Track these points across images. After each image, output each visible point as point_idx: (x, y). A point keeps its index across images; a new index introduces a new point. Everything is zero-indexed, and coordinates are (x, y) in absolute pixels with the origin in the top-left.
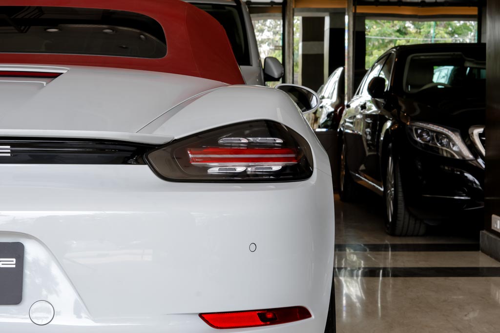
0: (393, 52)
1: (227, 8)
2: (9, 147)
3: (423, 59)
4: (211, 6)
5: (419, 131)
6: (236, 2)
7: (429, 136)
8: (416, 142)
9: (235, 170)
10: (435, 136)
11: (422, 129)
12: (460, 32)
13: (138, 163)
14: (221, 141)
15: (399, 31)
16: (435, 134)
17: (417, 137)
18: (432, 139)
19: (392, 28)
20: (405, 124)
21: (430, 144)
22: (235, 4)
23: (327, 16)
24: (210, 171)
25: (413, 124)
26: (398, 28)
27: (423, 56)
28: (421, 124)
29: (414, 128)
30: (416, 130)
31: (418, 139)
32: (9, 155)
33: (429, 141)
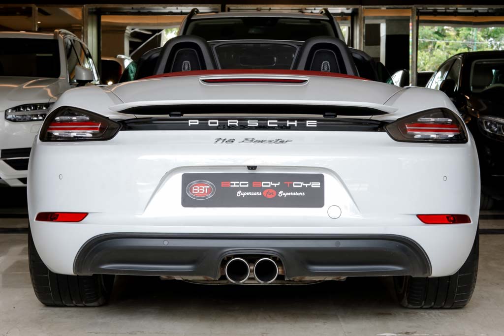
0: (459, 59)
1: (322, 22)
2: (316, 121)
3: (485, 65)
4: (308, 21)
5: (488, 124)
6: (329, 18)
7: (496, 127)
8: (486, 132)
9: (430, 136)
10: (501, 128)
11: (491, 122)
12: (495, 36)
13: (381, 131)
14: (419, 120)
15: (437, 33)
16: (501, 126)
17: (487, 128)
18: (499, 130)
19: (432, 30)
20: (476, 118)
21: (497, 134)
22: (328, 19)
23: (382, 22)
24: (415, 137)
25: (483, 118)
26: (436, 30)
27: (485, 62)
28: (489, 117)
29: (484, 120)
30: (486, 123)
31: (488, 130)
32: (316, 126)
33: (496, 132)
